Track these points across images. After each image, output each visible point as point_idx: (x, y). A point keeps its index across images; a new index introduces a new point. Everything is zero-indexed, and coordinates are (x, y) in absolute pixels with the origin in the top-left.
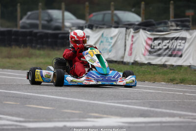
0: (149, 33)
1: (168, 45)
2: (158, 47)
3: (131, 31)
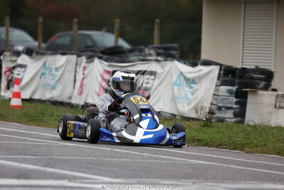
0: (106, 63)
3: (82, 60)
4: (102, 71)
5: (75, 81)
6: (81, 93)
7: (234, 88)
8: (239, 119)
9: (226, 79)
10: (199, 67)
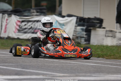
0: (18, 17)
1: (31, 25)
2: (25, 27)
3: (5, 16)
4: (16, 21)
5: (2, 26)
6: (5, 32)
7: (84, 28)
8: (87, 42)
9: (80, 23)
10: (66, 18)
